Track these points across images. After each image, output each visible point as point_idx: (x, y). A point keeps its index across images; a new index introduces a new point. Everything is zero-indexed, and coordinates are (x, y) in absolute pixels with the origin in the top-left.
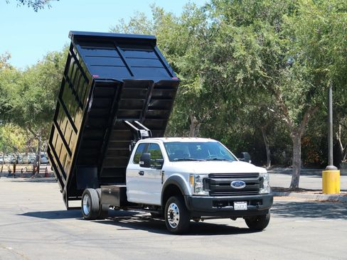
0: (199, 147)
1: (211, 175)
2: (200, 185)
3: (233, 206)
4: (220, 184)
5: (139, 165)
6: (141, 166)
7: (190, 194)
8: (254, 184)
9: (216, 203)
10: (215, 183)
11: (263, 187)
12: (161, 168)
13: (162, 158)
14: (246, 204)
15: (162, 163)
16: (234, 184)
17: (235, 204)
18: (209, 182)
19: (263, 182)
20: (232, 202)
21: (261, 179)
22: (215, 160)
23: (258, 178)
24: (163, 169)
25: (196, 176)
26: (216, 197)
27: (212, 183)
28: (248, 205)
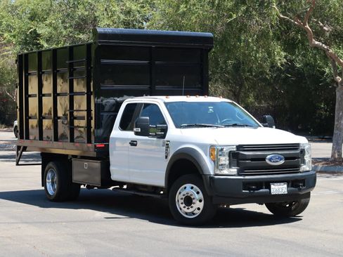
0: (211, 109)
1: (240, 147)
2: (224, 160)
3: (270, 189)
4: (252, 160)
5: (133, 133)
6: (137, 134)
7: (212, 173)
8: (294, 158)
9: (247, 185)
10: (245, 158)
11: (304, 162)
12: (163, 137)
13: (165, 123)
14: (286, 186)
15: (165, 130)
16: (270, 160)
17: (272, 186)
18: (237, 156)
19: (304, 155)
20: (267, 184)
21: (303, 152)
22: (235, 125)
23: (298, 151)
24: (166, 139)
25: (220, 148)
26: (247, 177)
27: (240, 157)
28: (288, 187)
